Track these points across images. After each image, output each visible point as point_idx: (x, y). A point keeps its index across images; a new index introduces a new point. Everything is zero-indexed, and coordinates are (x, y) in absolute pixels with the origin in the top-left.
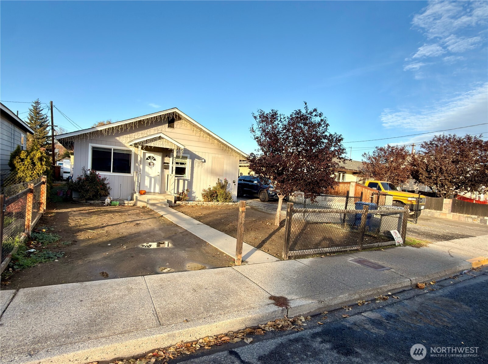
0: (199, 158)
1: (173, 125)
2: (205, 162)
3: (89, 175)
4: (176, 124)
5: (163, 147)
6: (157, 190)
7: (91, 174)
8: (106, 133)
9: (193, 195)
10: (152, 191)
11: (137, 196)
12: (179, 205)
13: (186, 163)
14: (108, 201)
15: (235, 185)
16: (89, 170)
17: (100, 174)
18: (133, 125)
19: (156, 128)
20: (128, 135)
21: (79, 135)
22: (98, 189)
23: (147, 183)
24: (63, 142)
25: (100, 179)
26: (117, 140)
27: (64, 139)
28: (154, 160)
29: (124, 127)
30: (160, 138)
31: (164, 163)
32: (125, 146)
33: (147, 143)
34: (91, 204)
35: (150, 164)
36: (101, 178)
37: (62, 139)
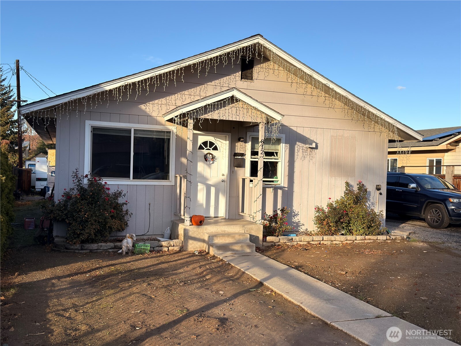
0: (304, 140)
1: (252, 73)
2: (316, 148)
3: (86, 187)
4: (258, 71)
5: (238, 120)
6: (222, 212)
7: (91, 184)
8: (119, 96)
9: (295, 219)
10: (212, 214)
11: (187, 228)
12: (273, 245)
13: (277, 153)
14: (128, 243)
15: (381, 194)
16: (87, 176)
17: (108, 183)
18: (173, 77)
19: (217, 81)
20: (163, 100)
21: (66, 103)
22: (106, 218)
23: (201, 197)
24: (35, 120)
25: (108, 195)
26: (141, 109)
27: (36, 112)
28: (213, 149)
29: (157, 81)
30: (233, 100)
31: (236, 154)
32: (158, 123)
33: (206, 113)
34: (91, 251)
35: (206, 159)
36: (112, 191)
37: (32, 112)
